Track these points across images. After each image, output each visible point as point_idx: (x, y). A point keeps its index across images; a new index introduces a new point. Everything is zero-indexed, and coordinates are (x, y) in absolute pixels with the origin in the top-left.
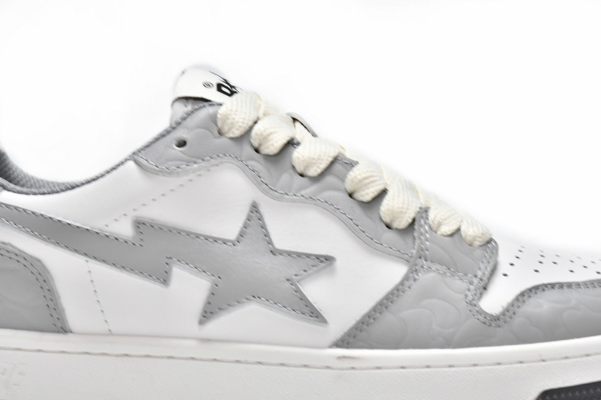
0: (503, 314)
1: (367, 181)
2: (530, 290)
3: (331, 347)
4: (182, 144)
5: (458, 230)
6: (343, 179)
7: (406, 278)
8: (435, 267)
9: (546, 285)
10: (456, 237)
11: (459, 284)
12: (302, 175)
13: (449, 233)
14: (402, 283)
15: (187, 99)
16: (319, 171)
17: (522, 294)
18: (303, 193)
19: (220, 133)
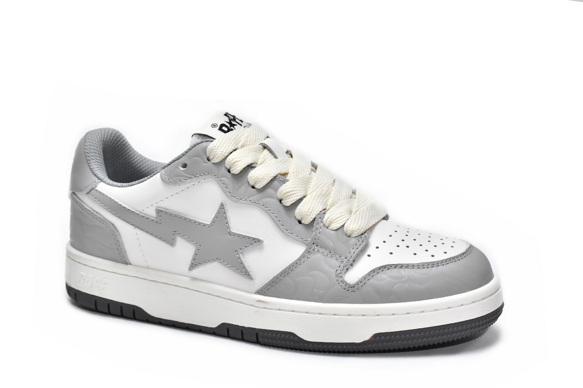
0: (357, 284)
1: (289, 194)
2: (380, 268)
3: (256, 293)
4: (185, 166)
5: (343, 226)
6: (276, 190)
7: (303, 256)
8: (321, 250)
9: (391, 266)
10: (340, 231)
11: (335, 262)
12: (253, 187)
13: (335, 228)
14: (299, 259)
15: (200, 135)
16: (262, 186)
17: (373, 271)
18: (251, 199)
19: (208, 160)
